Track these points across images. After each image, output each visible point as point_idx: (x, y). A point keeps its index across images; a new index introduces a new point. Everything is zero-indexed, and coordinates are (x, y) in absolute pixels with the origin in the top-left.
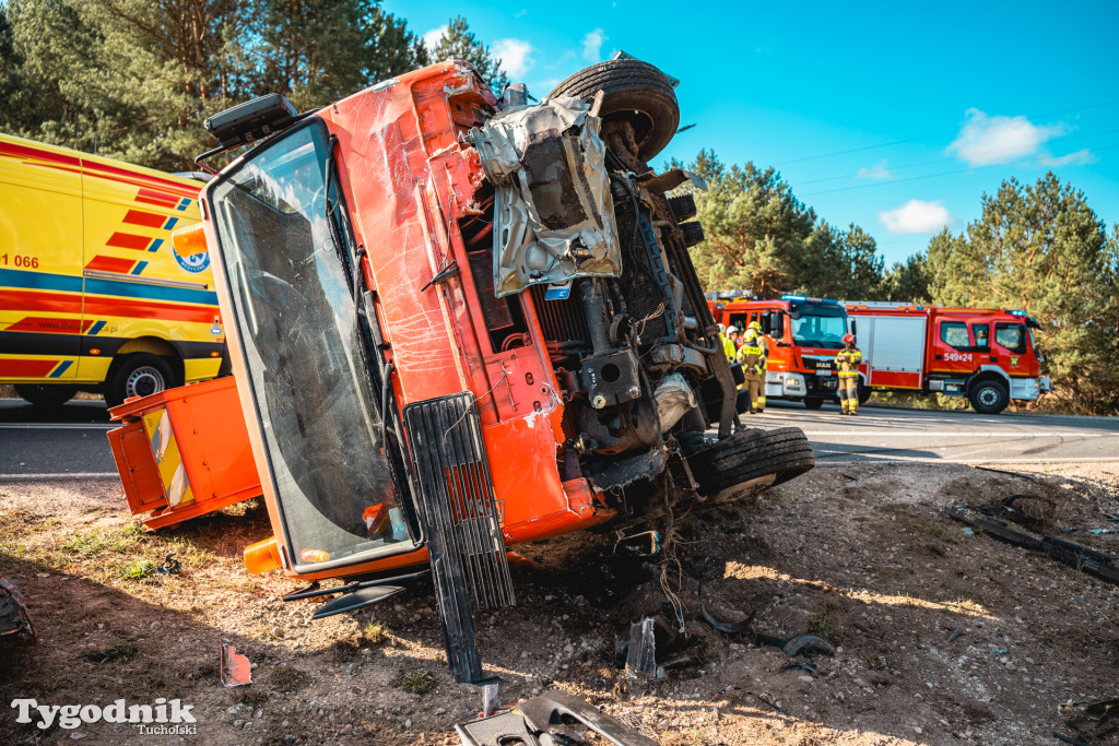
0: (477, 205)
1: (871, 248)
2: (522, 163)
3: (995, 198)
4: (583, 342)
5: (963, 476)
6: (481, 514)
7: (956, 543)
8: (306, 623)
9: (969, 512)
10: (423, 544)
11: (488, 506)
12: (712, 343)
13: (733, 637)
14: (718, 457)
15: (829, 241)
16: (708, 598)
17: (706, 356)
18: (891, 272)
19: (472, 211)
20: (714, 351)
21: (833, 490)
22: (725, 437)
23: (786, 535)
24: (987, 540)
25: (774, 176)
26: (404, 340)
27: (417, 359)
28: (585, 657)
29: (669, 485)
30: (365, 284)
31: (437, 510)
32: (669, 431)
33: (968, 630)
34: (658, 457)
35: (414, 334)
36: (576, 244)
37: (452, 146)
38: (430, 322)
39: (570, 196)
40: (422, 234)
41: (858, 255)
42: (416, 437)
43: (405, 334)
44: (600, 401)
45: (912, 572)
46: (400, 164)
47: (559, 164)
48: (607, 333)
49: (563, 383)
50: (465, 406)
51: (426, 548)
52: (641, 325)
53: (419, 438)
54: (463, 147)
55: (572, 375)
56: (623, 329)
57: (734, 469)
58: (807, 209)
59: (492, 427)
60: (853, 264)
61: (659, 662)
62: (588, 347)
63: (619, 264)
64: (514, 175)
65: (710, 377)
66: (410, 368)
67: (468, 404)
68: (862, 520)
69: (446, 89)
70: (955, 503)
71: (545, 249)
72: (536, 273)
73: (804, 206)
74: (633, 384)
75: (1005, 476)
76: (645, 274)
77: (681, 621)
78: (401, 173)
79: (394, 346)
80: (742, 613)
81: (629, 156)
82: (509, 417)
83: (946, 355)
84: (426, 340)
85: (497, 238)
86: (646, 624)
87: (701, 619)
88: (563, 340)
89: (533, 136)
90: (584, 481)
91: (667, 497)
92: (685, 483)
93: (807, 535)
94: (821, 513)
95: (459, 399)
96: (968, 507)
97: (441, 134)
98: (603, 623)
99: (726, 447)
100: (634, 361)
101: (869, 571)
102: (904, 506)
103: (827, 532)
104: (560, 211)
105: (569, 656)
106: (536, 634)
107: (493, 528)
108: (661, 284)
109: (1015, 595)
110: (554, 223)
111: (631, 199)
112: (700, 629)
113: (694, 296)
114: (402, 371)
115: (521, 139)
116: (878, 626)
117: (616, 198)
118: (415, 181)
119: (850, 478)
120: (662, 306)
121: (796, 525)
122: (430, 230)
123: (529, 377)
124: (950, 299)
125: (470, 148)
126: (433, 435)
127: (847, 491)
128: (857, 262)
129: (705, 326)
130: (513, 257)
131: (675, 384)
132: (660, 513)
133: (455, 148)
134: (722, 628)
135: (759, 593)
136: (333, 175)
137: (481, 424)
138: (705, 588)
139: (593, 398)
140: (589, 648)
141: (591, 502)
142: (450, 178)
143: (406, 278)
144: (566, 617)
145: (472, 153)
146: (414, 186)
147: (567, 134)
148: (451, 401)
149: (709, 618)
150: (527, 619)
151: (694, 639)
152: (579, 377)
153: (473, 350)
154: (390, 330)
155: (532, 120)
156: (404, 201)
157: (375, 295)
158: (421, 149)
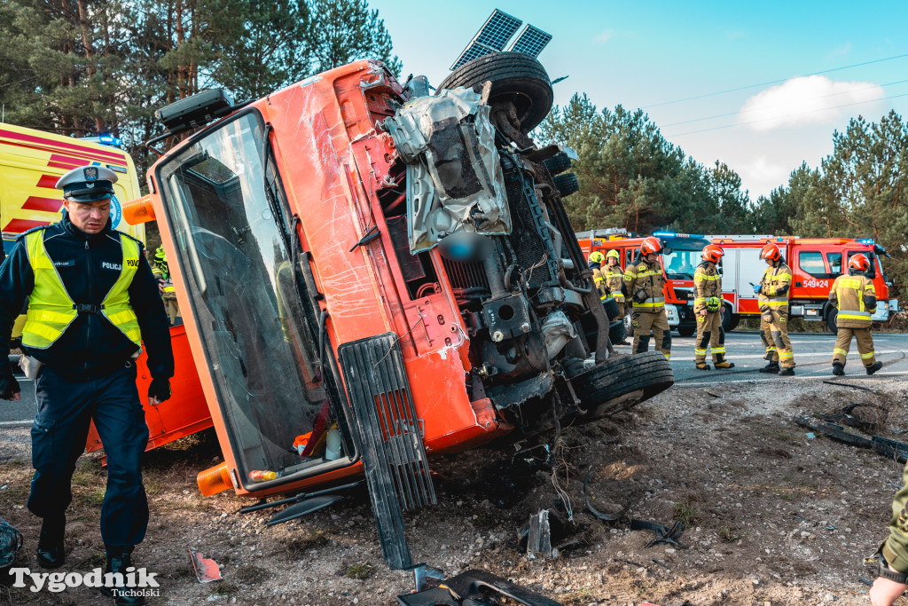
0: (392, 180)
1: (736, 183)
2: (428, 145)
3: (845, 135)
4: (482, 288)
5: (812, 390)
6: (406, 432)
7: (800, 445)
8: (257, 533)
9: (814, 420)
10: (358, 459)
11: (411, 424)
12: (587, 284)
13: (612, 524)
14: (595, 377)
15: (696, 178)
16: (591, 496)
17: (583, 295)
18: (756, 205)
19: (389, 184)
20: (589, 290)
21: (699, 407)
22: (600, 362)
23: (657, 444)
24: (826, 443)
25: (642, 118)
26: (336, 292)
27: (347, 307)
28: (493, 546)
29: (557, 403)
30: (300, 247)
31: (370, 430)
32: (554, 359)
33: (802, 511)
34: (546, 379)
35: (344, 287)
36: (475, 209)
37: (370, 132)
38: (357, 277)
39: (468, 172)
40: (348, 204)
41: (725, 190)
42: (349, 371)
43: (337, 287)
44: (498, 336)
45: (761, 470)
46: (326, 146)
47: (459, 146)
48: (502, 280)
49: (467, 321)
50: (389, 343)
51: (360, 462)
52: (528, 272)
53: (352, 371)
54: (379, 132)
55: (475, 315)
56: (515, 277)
57: (609, 386)
58: (675, 148)
59: (411, 360)
60: (720, 199)
61: (554, 545)
62: (488, 292)
63: (509, 224)
64: (423, 155)
65: (586, 312)
66: (342, 314)
67: (392, 343)
68: (722, 430)
69: (362, 84)
70: (804, 413)
71: (449, 214)
72: (443, 233)
73: (672, 146)
74: (524, 321)
75: (848, 389)
76: (530, 230)
77: (570, 512)
78: (328, 153)
79: (327, 297)
80: (619, 506)
81: (513, 130)
82: (426, 351)
83: (805, 282)
84: (354, 292)
85: (410, 207)
86: (542, 515)
87: (587, 511)
88: (466, 287)
89: (436, 124)
90: (488, 401)
91: (555, 411)
92: (569, 400)
93: (676, 444)
94: (688, 426)
95: (384, 339)
96: (814, 416)
97: (359, 121)
98: (506, 520)
99: (601, 369)
100: (524, 302)
101: (725, 470)
102: (759, 417)
103: (693, 441)
104: (462, 184)
105: (480, 546)
106: (451, 532)
107: (416, 442)
108: (544, 239)
109: (843, 483)
110: (455, 193)
111: (517, 170)
112: (585, 519)
113: (571, 245)
114: (335, 318)
115: (426, 126)
116: (730, 511)
117: (505, 171)
118: (339, 161)
119: (714, 396)
120: (545, 256)
121: (666, 437)
122: (355, 200)
123: (440, 318)
124: (809, 230)
125: (385, 133)
126: (364, 369)
127: (710, 407)
128: (724, 198)
129: (581, 270)
130: (424, 221)
131: (558, 319)
132: (549, 424)
133: (373, 133)
134: (604, 517)
135: (634, 490)
136: (270, 156)
137: (403, 358)
138: (589, 488)
139: (493, 334)
140: (496, 539)
141: (495, 418)
142: (369, 157)
143: (335, 241)
144: (475, 517)
145: (386, 137)
146: (339, 165)
147: (465, 122)
148: (378, 340)
149: (593, 510)
150: (442, 520)
151: (581, 527)
152: (481, 317)
153: (393, 298)
154: (324, 284)
155: (435, 109)
156: (330, 177)
157: (309, 256)
158: (343, 134)
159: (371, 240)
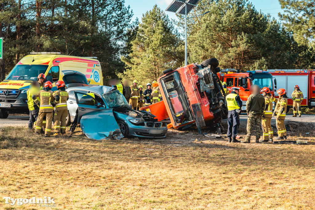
4: (211, 97)
10: (194, 120)
11: (202, 115)
19: (197, 82)
26: (191, 97)
27: (192, 100)
30: (185, 91)
31: (196, 116)
32: (221, 107)
34: (220, 110)
36: (210, 86)
37: (194, 75)
38: (194, 95)
39: (209, 80)
44: (213, 103)
46: (188, 77)
47: (208, 77)
48: (214, 96)
49: (209, 102)
50: (199, 104)
52: (217, 94)
55: (210, 100)
63: (214, 88)
64: (203, 78)
71: (206, 86)
72: (205, 89)
74: (217, 101)
79: (189, 98)
82: (204, 105)
84: (193, 97)
85: (201, 85)
88: (209, 96)
89: (205, 74)
90: (212, 112)
97: (193, 73)
100: (217, 98)
104: (208, 82)
107: (203, 118)
110: (207, 83)
111: (215, 79)
114: (190, 101)
115: (203, 74)
118: (190, 79)
120: (219, 92)
122: (193, 84)
123: (205, 101)
126: (195, 108)
130: (203, 87)
131: (221, 101)
137: (201, 106)
141: (213, 114)
142: (195, 78)
143: (190, 90)
145: (197, 75)
147: (208, 74)
148: (197, 104)
152: (211, 101)
153: (199, 98)
154: (189, 96)
155: (204, 72)
156: (189, 81)
157: (186, 93)
158: (191, 75)
159: (196, 90)
